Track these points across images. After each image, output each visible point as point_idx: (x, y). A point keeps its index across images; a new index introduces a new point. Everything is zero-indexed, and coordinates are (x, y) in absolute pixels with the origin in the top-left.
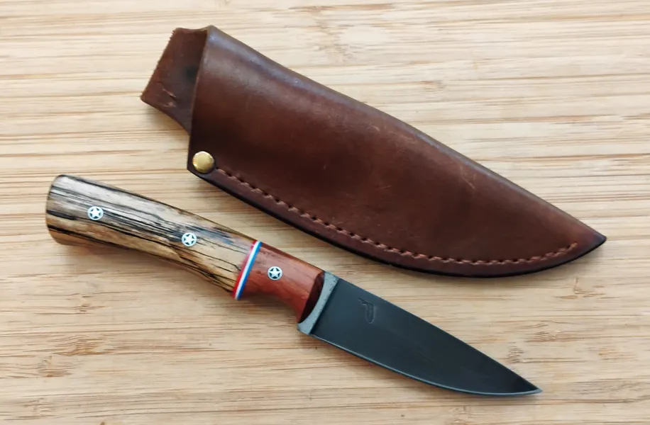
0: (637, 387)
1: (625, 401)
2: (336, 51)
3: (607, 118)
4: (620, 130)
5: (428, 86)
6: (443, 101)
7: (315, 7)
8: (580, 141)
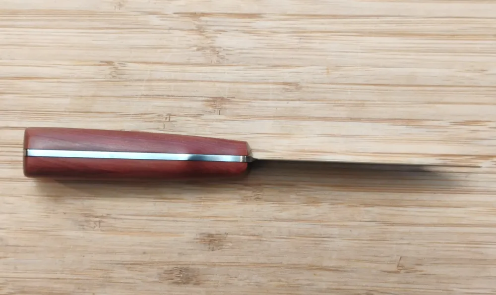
2: (212, 53)
4: (446, 134)
5: (287, 87)
6: (299, 100)
7: (196, 13)
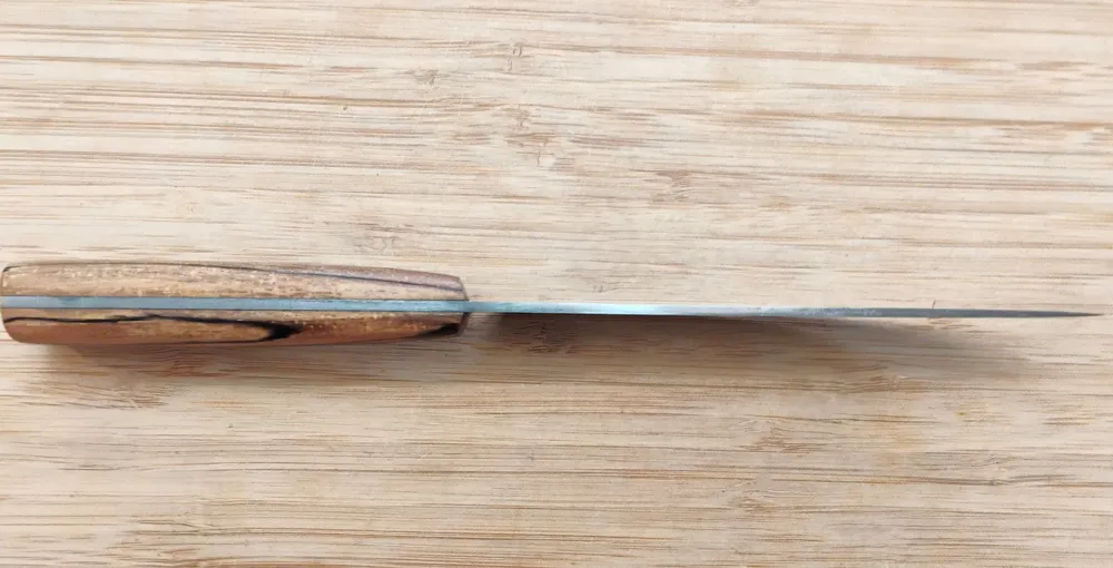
0: (1009, 464)
1: (991, 483)
3: (993, 65)
8: (950, 97)
